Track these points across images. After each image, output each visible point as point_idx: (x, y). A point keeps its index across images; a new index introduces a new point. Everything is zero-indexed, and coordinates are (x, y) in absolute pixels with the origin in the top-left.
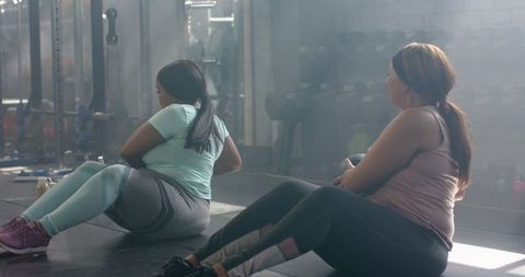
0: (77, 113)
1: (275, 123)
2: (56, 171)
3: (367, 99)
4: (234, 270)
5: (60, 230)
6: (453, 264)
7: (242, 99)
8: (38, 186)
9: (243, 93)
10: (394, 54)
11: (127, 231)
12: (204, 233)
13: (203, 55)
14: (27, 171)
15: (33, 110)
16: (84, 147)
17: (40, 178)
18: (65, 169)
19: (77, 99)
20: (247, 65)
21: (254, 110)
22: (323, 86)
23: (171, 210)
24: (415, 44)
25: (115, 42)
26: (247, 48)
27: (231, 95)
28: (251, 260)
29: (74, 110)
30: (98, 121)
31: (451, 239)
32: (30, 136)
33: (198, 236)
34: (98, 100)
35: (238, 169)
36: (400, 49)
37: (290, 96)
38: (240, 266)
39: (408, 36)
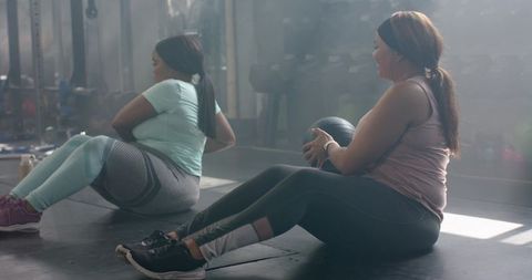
0: (57, 88)
1: (259, 96)
2: (37, 148)
3: (353, 69)
4: (206, 245)
5: (48, 206)
6: (444, 234)
7: (225, 72)
8: (22, 164)
9: (225, 65)
10: (381, 23)
11: (115, 207)
12: (193, 207)
13: (185, 28)
14: (8, 148)
15: (12, 86)
16: (65, 123)
17: (23, 156)
18: (47, 146)
19: (57, 75)
20: (229, 37)
21: (237, 82)
22: (308, 57)
23: (158, 184)
24: (400, 13)
25: (95, 16)
26: (229, 20)
27: (213, 68)
28: (225, 236)
29: (54, 85)
30: (79, 96)
31: (442, 209)
32: (9, 112)
33: (188, 211)
34: (79, 75)
35: (232, 145)
36: (386, 18)
37: (275, 67)
38: (213, 242)
39: (393, 5)
